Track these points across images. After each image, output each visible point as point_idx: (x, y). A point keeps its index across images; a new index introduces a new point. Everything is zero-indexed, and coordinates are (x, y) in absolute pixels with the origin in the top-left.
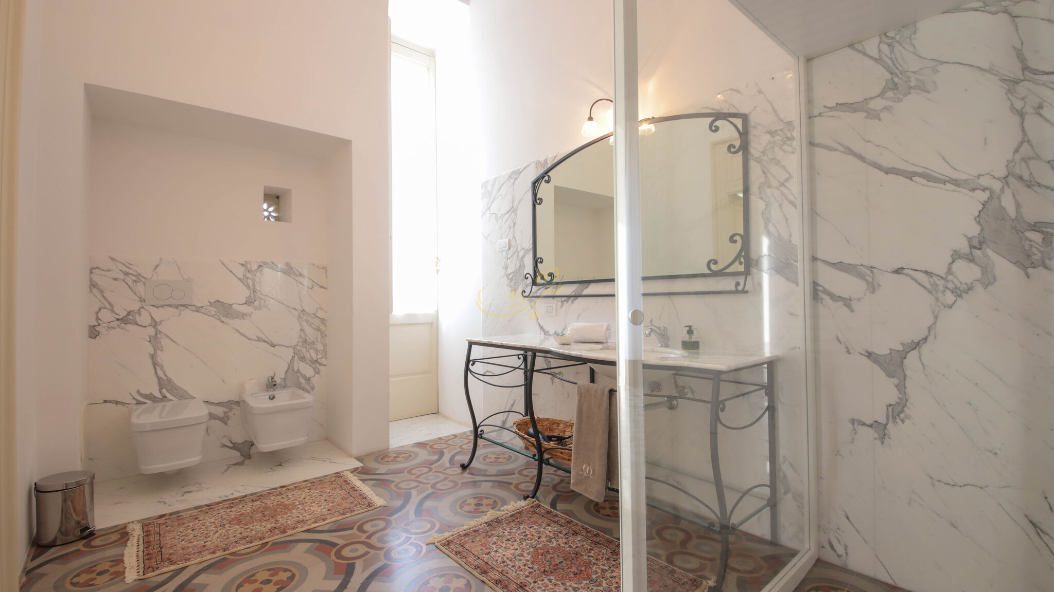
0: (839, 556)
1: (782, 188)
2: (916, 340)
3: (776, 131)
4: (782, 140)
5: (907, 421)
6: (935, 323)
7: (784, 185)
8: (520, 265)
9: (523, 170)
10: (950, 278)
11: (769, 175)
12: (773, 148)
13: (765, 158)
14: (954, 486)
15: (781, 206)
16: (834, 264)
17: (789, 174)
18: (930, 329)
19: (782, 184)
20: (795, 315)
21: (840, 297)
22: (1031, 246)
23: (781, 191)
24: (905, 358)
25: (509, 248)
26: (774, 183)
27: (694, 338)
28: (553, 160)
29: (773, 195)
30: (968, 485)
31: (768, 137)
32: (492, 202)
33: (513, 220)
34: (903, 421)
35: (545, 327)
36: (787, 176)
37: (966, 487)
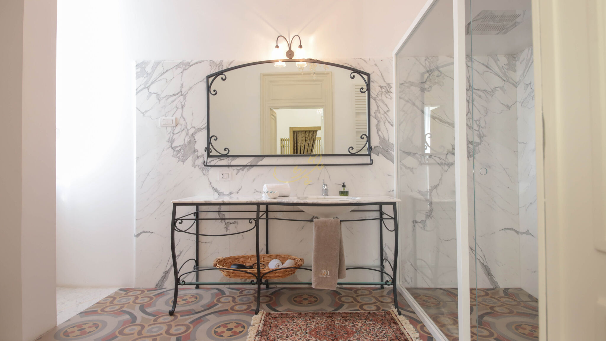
0: (408, 283)
1: (385, 115)
2: (436, 185)
3: (383, 86)
4: (385, 92)
5: (433, 218)
6: (441, 178)
7: (386, 114)
8: (190, 141)
9: (194, 64)
10: (446, 160)
11: (379, 107)
12: (381, 94)
13: (378, 98)
14: (448, 241)
15: (385, 123)
16: (407, 152)
17: (389, 109)
18: (440, 180)
19: (385, 113)
20: (390, 176)
21: (408, 167)
22: (470, 150)
23: (385, 116)
24: (432, 192)
25: (176, 126)
26: (382, 112)
27: (346, 190)
28: (229, 65)
29: (381, 117)
30: (452, 239)
31: (379, 88)
32: (152, 83)
33: (181, 102)
34: (431, 218)
35: (218, 189)
36: (388, 109)
37: (452, 240)
